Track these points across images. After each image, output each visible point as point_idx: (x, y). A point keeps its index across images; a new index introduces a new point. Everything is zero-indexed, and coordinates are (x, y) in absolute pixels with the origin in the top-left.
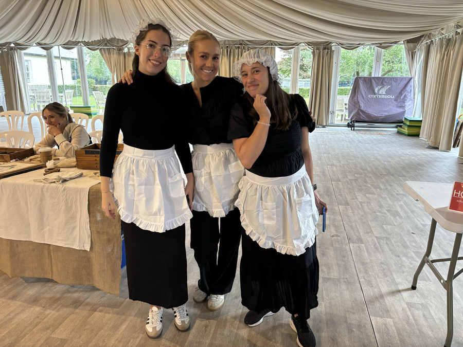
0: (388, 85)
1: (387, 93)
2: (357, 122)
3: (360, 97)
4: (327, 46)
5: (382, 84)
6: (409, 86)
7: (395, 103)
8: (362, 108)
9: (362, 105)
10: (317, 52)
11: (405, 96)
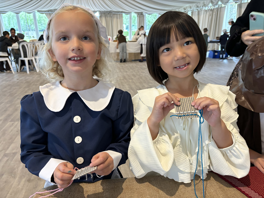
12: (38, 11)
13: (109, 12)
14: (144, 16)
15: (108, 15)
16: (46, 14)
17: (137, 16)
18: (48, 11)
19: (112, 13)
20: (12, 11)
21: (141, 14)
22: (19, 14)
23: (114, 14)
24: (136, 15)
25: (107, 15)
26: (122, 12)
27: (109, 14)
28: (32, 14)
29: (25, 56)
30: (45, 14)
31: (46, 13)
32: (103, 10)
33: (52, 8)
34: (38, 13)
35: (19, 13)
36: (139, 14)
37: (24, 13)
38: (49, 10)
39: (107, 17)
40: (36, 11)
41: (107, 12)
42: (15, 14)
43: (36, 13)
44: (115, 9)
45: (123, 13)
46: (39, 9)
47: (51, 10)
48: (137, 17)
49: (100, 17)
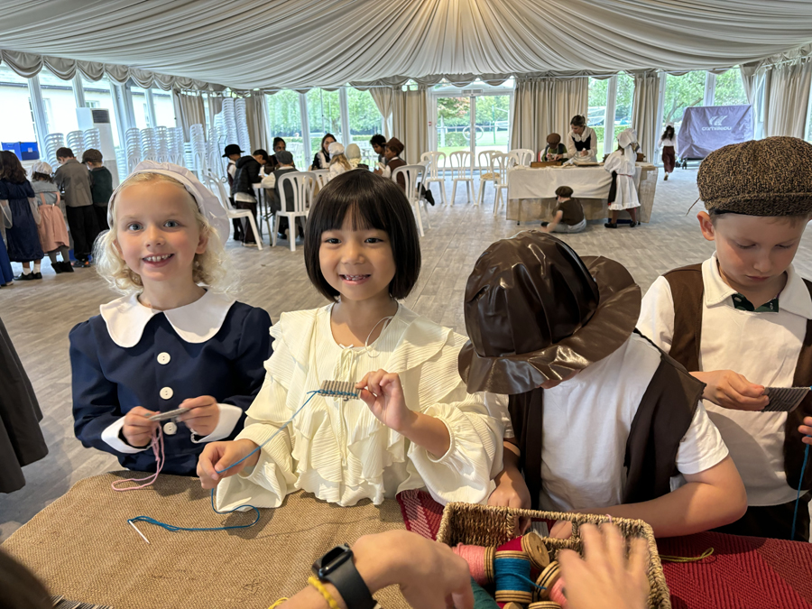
0: (724, 115)
1: (724, 124)
2: (690, 159)
3: (692, 130)
4: (651, 74)
5: (717, 114)
6: (747, 115)
7: (733, 135)
8: (695, 144)
9: (695, 139)
10: (639, 80)
11: (744, 127)
12: (353, 84)
13: (547, 75)
14: (657, 79)
15: (543, 83)
16: (371, 90)
17: (635, 82)
18: (378, 82)
19: (554, 79)
20: (289, 87)
21: (648, 76)
22: (306, 94)
23: (561, 80)
24: (630, 79)
25: (539, 83)
26: (585, 73)
27: (544, 80)
28: (338, 91)
29: (290, 208)
30: (368, 91)
31: (371, 87)
32: (526, 69)
33: (388, 74)
34: (352, 88)
35: (308, 90)
36: (640, 77)
37: (319, 89)
38: (381, 79)
39: (539, 91)
40: (348, 84)
41: (539, 74)
42: (298, 94)
43: (347, 89)
44: (562, 64)
45: (590, 75)
46: (355, 78)
47: (385, 78)
48: (633, 84)
49: (517, 89)
